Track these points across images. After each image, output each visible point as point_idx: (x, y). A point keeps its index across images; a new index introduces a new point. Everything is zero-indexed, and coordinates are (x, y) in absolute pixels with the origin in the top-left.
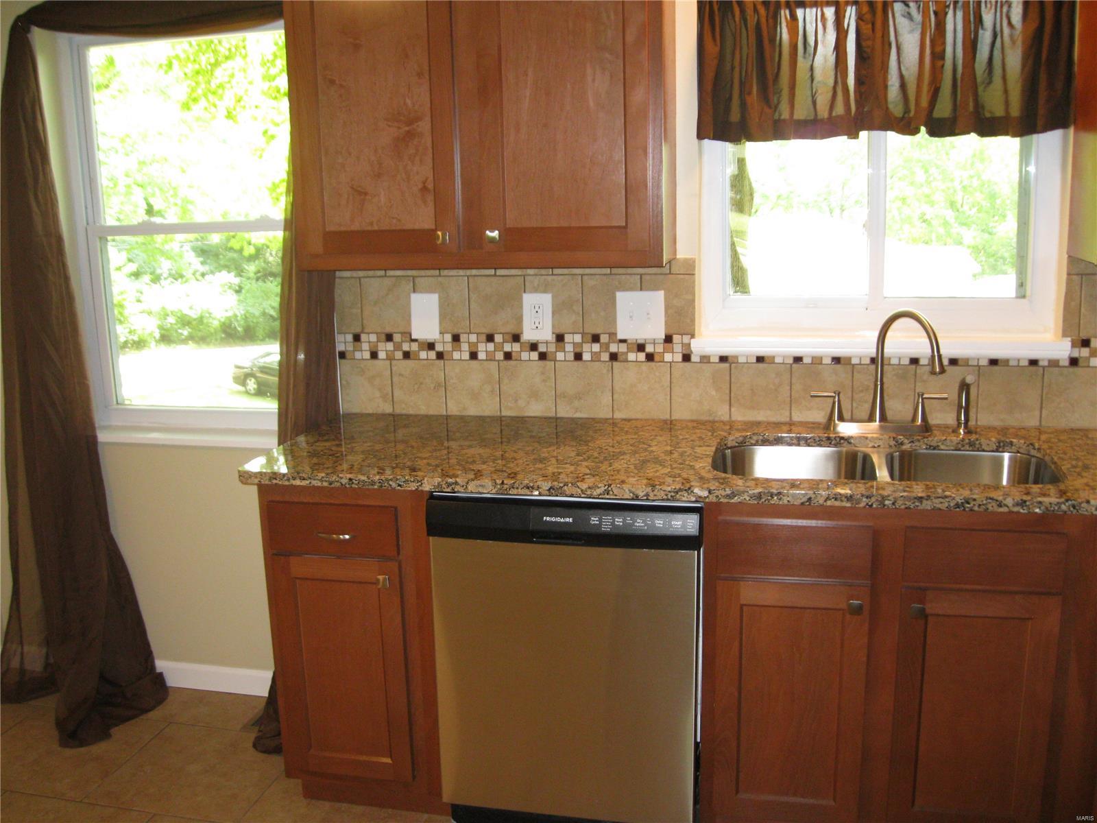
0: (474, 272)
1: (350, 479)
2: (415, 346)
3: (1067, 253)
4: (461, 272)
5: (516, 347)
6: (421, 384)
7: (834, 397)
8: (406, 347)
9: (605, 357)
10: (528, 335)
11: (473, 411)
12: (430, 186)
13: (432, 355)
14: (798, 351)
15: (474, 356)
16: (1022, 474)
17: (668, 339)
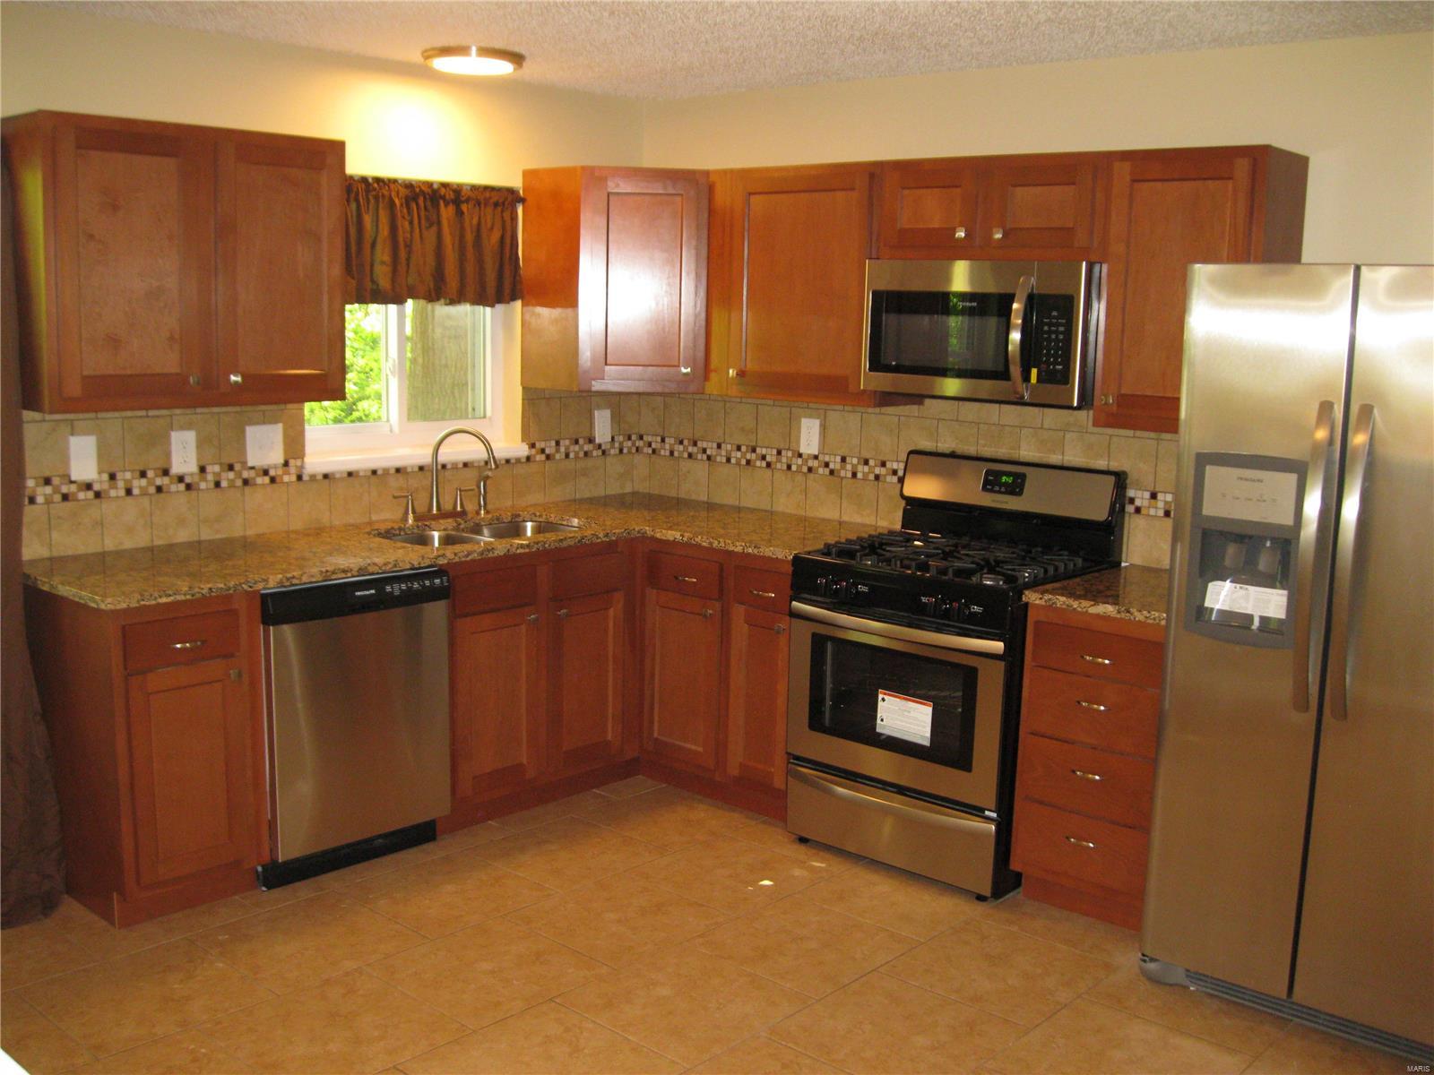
0: (129, 413)
1: (210, 589)
2: (73, 488)
3: (522, 384)
4: (117, 414)
5: (166, 480)
6: (80, 524)
7: (407, 497)
8: (65, 489)
9: (239, 483)
10: (176, 469)
11: (129, 544)
12: (177, 336)
13: (90, 494)
14: (373, 466)
15: (129, 492)
16: (539, 530)
17: (286, 464)
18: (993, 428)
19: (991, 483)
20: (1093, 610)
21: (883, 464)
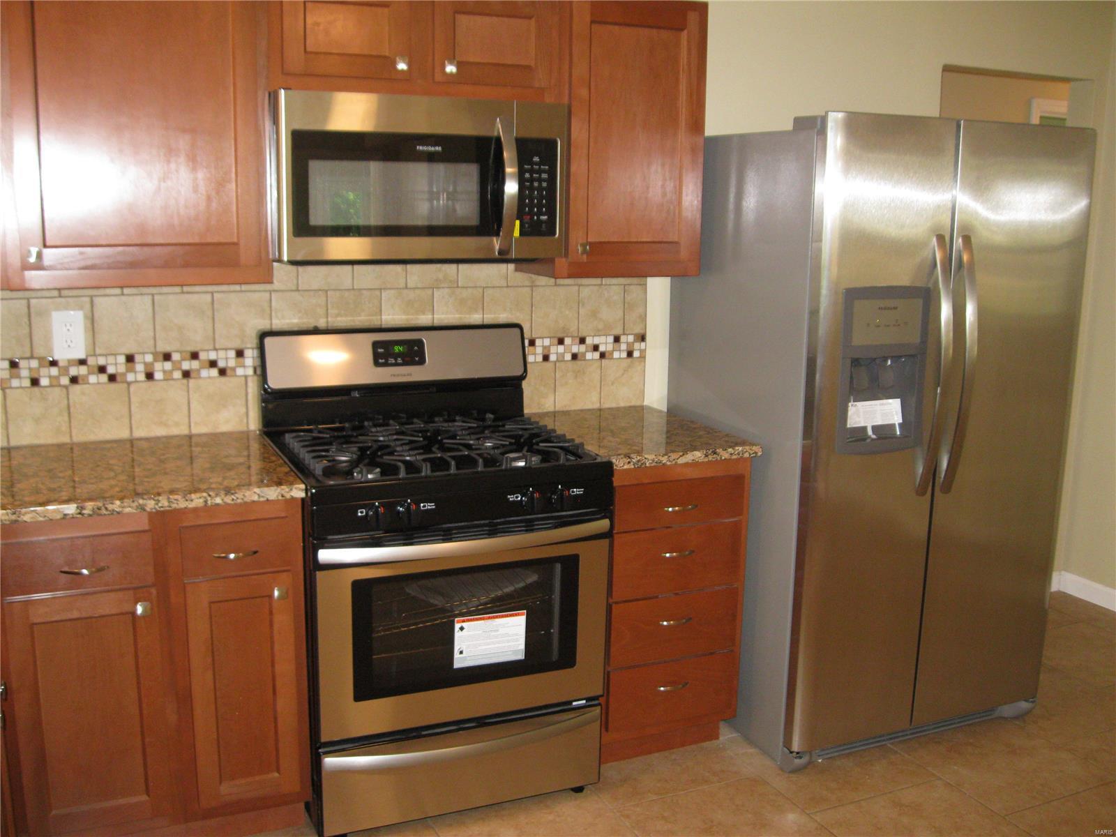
18: (346, 294)
19: (383, 354)
20: (682, 461)
21: (195, 356)
